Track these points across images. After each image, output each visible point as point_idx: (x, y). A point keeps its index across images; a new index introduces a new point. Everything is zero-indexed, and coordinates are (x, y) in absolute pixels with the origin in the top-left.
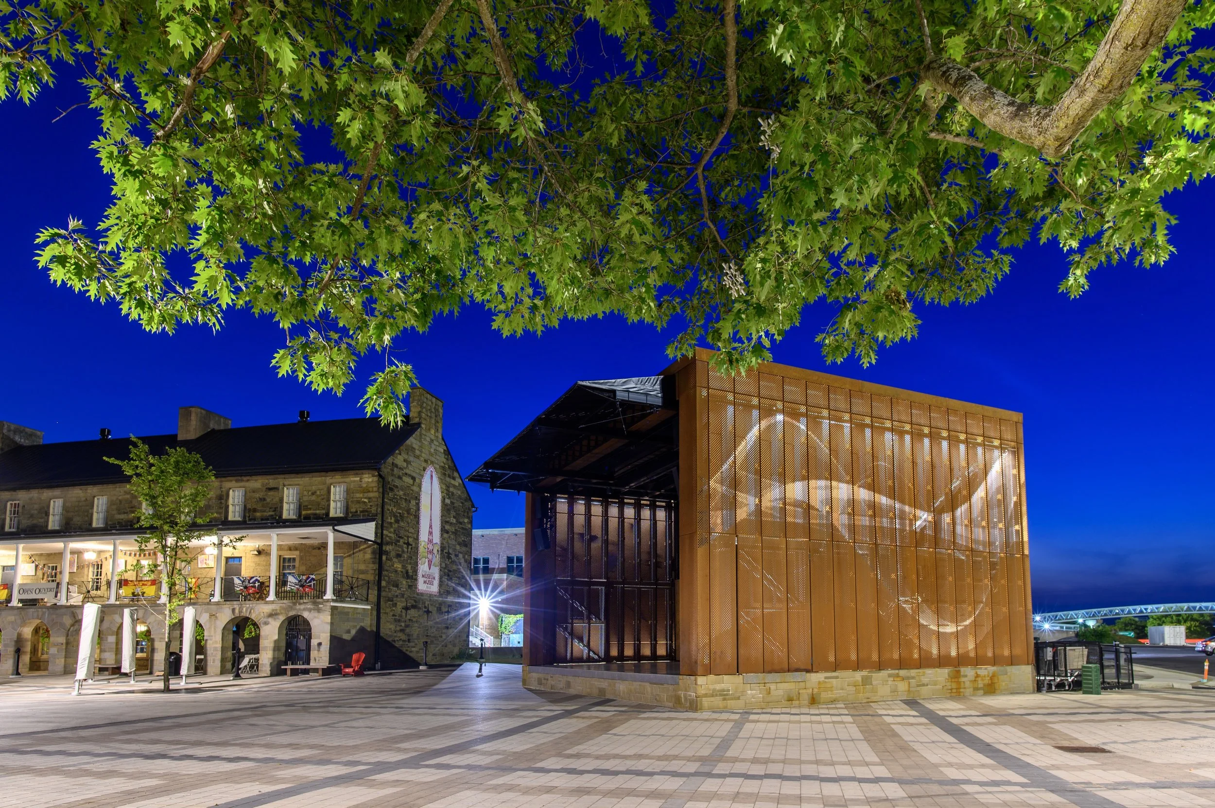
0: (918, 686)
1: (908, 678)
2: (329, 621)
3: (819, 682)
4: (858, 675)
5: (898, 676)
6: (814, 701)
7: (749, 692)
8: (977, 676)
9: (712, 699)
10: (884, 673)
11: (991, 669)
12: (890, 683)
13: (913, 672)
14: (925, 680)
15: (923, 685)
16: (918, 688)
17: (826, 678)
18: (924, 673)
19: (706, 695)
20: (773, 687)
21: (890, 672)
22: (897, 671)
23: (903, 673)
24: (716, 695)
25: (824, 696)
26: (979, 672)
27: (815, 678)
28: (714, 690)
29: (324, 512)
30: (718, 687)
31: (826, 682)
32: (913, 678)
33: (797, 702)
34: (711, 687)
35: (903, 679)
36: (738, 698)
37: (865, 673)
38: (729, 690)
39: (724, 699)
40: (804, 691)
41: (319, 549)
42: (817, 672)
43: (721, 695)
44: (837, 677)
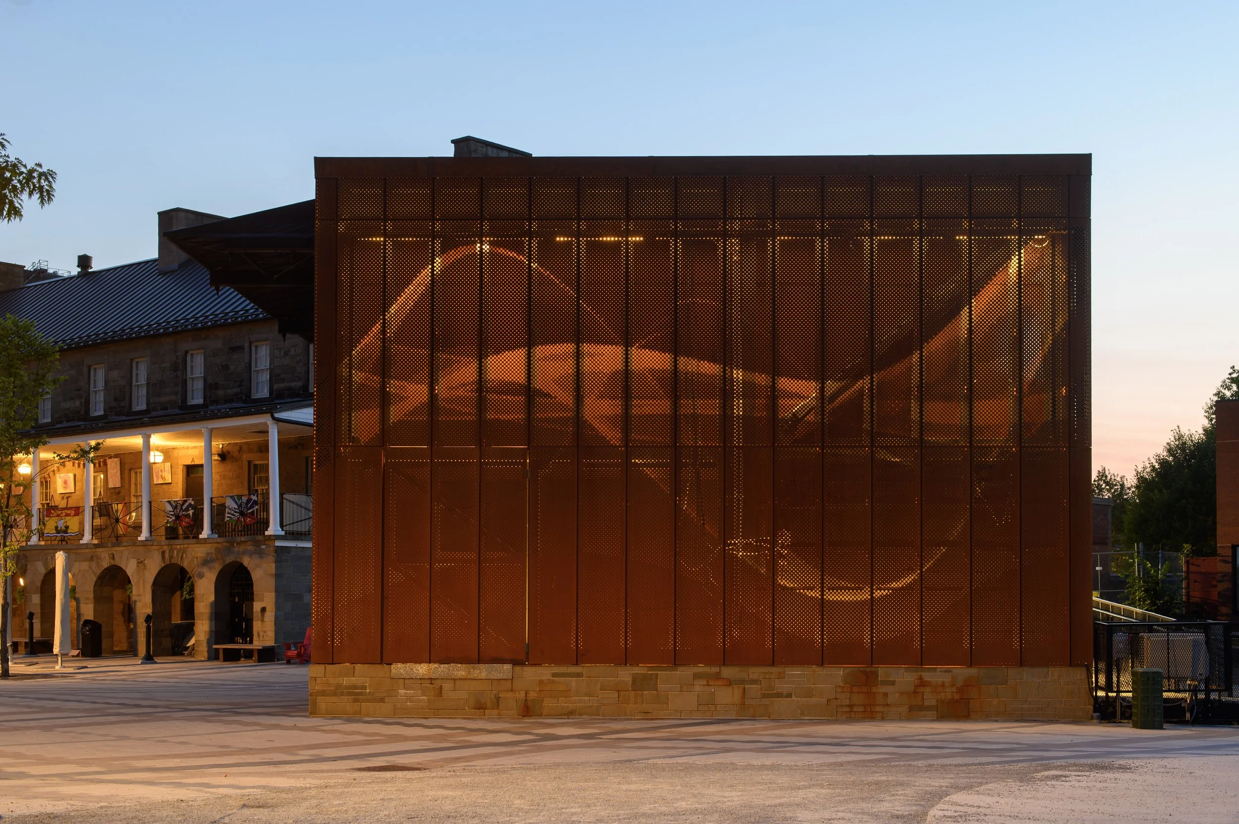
0: (764, 696)
1: (742, 682)
2: (274, 572)
3: (541, 682)
4: (625, 674)
5: (718, 677)
6: (528, 710)
7: (402, 692)
8: (922, 683)
9: (334, 699)
10: (685, 672)
11: (961, 672)
12: (697, 688)
13: (755, 672)
14: (782, 686)
15: (779, 695)
16: (766, 701)
17: (554, 675)
18: (781, 676)
19: (323, 693)
20: (447, 686)
21: (701, 668)
22: (715, 669)
23: (728, 672)
24: (342, 694)
25: (549, 703)
26: (927, 676)
27: (531, 675)
28: (339, 686)
29: (300, 384)
30: (346, 681)
31: (554, 682)
32: (754, 682)
33: (496, 712)
34: (333, 681)
35: (730, 683)
36: (382, 700)
37: (640, 670)
38: (365, 688)
39: (355, 701)
40: (509, 695)
41: (296, 447)
42: (539, 665)
43: (349, 694)
44: (579, 675)
